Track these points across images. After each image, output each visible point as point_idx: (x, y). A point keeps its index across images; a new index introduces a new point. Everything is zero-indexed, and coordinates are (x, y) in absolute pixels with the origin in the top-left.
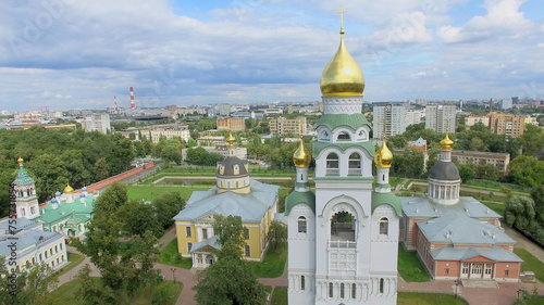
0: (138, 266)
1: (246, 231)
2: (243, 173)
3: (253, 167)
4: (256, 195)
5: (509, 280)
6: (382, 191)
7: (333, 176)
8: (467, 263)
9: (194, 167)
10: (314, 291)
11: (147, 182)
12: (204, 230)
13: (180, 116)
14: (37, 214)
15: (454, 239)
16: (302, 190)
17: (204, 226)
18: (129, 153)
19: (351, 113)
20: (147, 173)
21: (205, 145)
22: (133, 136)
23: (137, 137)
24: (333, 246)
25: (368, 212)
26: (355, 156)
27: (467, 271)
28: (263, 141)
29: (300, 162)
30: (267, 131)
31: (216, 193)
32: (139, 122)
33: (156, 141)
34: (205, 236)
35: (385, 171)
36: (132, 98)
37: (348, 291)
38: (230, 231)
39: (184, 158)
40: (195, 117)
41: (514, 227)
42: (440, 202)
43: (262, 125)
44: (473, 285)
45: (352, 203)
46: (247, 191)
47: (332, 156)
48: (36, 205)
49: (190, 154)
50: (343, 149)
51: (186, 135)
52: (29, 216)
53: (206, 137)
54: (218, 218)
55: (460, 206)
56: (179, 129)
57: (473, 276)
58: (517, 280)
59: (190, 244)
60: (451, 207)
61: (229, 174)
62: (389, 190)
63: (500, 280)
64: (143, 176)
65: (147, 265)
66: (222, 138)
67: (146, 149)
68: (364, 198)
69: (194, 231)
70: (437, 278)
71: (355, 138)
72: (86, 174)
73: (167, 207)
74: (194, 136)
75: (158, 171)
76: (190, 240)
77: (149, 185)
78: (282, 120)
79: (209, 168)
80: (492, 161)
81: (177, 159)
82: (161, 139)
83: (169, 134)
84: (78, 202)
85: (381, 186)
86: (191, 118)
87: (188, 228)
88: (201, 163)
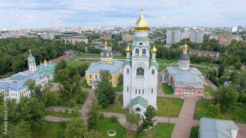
0: (75, 86)
1: (111, 76)
2: (110, 56)
3: (114, 55)
4: (115, 64)
5: (200, 95)
6: (153, 61)
7: (137, 56)
8: (186, 88)
9: (90, 54)
10: (131, 92)
11: (72, 60)
12: (96, 76)
13: (83, 32)
14: (36, 70)
15: (183, 80)
16: (128, 60)
17: (96, 74)
18: (64, 48)
19: (143, 36)
20: (72, 56)
21: (95, 45)
22: (64, 41)
23: (66, 41)
24: (137, 78)
25: (148, 67)
26: (144, 50)
27: (186, 92)
28: (119, 44)
29: (128, 52)
30: (121, 40)
31: (100, 63)
32: (65, 35)
33: (74, 43)
34: (96, 78)
35: (154, 55)
36: (61, 23)
37: (141, 92)
38: (105, 75)
39: (86, 50)
40: (89, 33)
41: (210, 79)
42: (182, 68)
43: (119, 37)
44: (187, 96)
45: (143, 64)
46: (112, 62)
47: (137, 50)
48: (36, 67)
49: (89, 49)
50: (141, 47)
51: (86, 41)
52: (33, 70)
53: (95, 42)
54: (102, 71)
55: (189, 70)
56: (83, 38)
57: (188, 93)
58: (202, 95)
59: (91, 81)
60: (185, 70)
61: (105, 56)
62: (155, 61)
63: (197, 95)
64: (70, 57)
65: (77, 85)
66: (102, 42)
67: (70, 47)
68: (147, 63)
69: (92, 76)
70: (176, 94)
71: (144, 44)
72: (48, 57)
73: (82, 69)
74: (90, 41)
75: (76, 56)
76: (91, 79)
77: (73, 61)
78: (127, 35)
79: (96, 55)
80: (212, 55)
81: (84, 51)
82: (76, 43)
83: (79, 40)
84: (49, 66)
85: (153, 60)
86: (88, 33)
87: (90, 75)
88: (93, 53)
